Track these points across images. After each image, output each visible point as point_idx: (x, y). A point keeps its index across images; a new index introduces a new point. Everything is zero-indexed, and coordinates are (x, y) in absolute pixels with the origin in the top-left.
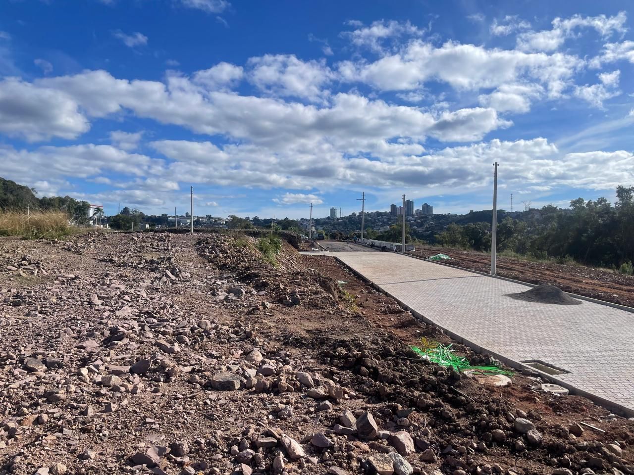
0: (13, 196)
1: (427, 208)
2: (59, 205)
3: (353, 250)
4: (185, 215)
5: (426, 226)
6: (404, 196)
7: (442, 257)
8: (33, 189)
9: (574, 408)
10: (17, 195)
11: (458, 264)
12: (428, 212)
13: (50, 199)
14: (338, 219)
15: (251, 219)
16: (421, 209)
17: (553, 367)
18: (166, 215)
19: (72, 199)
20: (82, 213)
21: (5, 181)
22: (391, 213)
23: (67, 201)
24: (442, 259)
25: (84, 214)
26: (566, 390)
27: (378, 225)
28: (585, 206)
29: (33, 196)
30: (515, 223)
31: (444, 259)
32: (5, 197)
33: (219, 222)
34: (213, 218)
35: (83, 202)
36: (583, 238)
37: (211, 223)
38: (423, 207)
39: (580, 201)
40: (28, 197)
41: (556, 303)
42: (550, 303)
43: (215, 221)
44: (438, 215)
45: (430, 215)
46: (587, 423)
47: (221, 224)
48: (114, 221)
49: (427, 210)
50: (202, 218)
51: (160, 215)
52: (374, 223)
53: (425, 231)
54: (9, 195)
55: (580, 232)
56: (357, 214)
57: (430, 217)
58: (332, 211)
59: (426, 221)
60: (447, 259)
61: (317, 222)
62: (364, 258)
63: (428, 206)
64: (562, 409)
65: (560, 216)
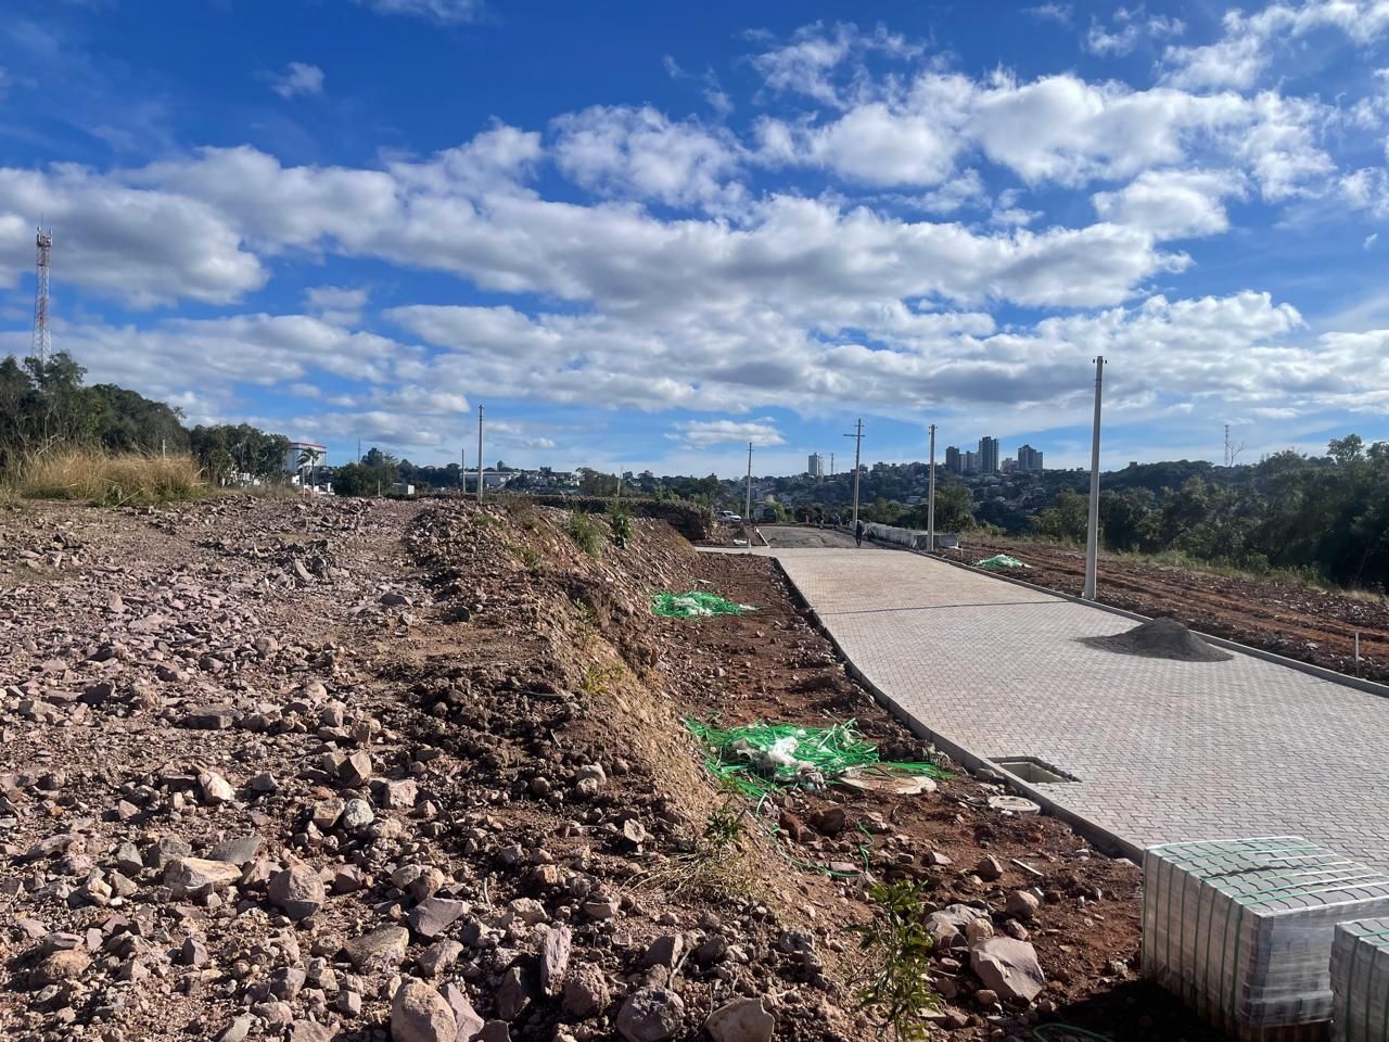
0: (137, 421)
1: (1029, 455)
2: (228, 442)
3: (826, 544)
4: (495, 467)
5: (1025, 495)
6: (933, 427)
7: (1005, 562)
8: (178, 409)
9: (1018, 835)
10: (145, 420)
11: (1029, 576)
12: (1030, 464)
13: (210, 431)
14: (826, 478)
15: (635, 476)
16: (1015, 458)
17: (1054, 770)
18: (456, 466)
19: (254, 430)
20: (275, 459)
21: (120, 391)
22: (947, 466)
23: (244, 434)
24: (1003, 566)
25: (279, 462)
26: (1036, 807)
27: (915, 494)
28: (1363, 453)
29: (176, 423)
30: (1211, 491)
31: (1007, 566)
32: (119, 425)
33: (566, 482)
34: (554, 474)
35: (275, 437)
36: (1354, 527)
37: (549, 484)
38: (1020, 455)
39: (1352, 442)
40: (166, 425)
41: (1171, 657)
42: (1159, 656)
43: (559, 480)
44: (1054, 472)
45: (1035, 472)
46: (1023, 862)
47: (571, 488)
48: (342, 478)
49: (1030, 459)
50: (532, 472)
51: (444, 467)
52: (906, 489)
53: (1024, 508)
54: (127, 419)
55: (1349, 512)
56: (870, 469)
57: (1036, 476)
58: (813, 460)
59: (1024, 484)
60: (1015, 567)
61: (780, 485)
62: (837, 561)
63: (1032, 451)
64: (994, 837)
65: (1308, 477)
